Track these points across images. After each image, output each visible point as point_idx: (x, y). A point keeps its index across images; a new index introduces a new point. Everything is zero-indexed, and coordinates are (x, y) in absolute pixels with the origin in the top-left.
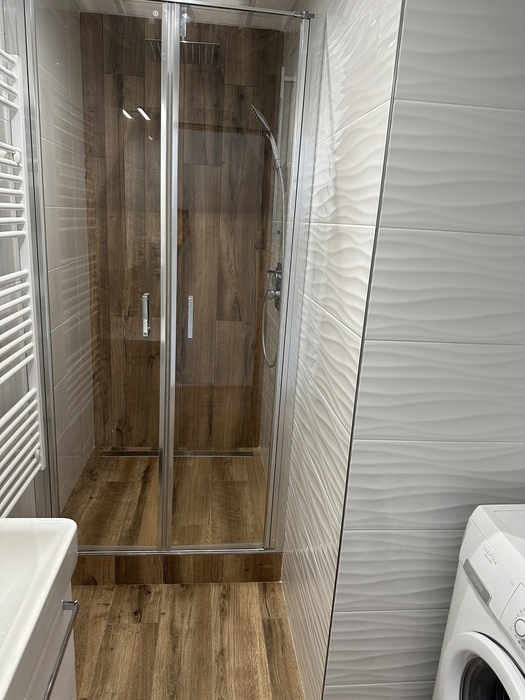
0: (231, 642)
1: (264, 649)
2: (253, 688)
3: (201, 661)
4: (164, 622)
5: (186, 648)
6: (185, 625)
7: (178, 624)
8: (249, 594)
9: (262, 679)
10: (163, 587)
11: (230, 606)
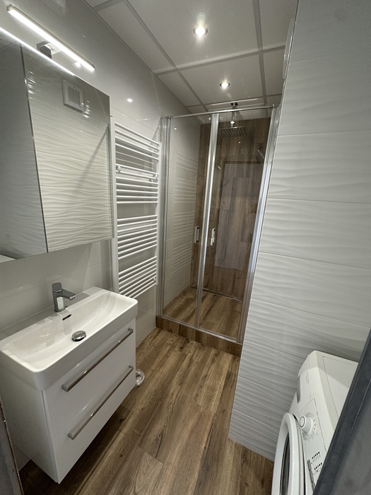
0: (211, 374)
1: (223, 383)
2: (212, 396)
3: (196, 375)
4: (189, 355)
5: (193, 368)
6: (196, 360)
7: (194, 358)
8: (227, 359)
9: (217, 394)
10: (195, 342)
11: (216, 360)
